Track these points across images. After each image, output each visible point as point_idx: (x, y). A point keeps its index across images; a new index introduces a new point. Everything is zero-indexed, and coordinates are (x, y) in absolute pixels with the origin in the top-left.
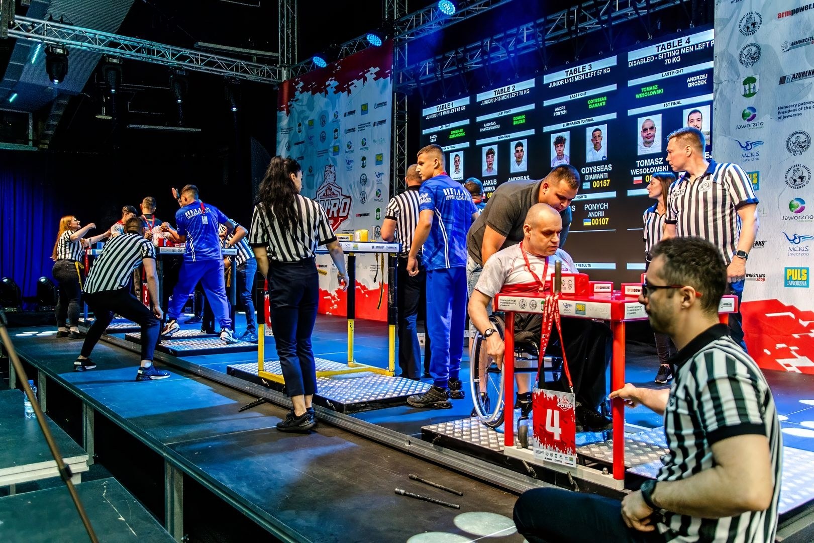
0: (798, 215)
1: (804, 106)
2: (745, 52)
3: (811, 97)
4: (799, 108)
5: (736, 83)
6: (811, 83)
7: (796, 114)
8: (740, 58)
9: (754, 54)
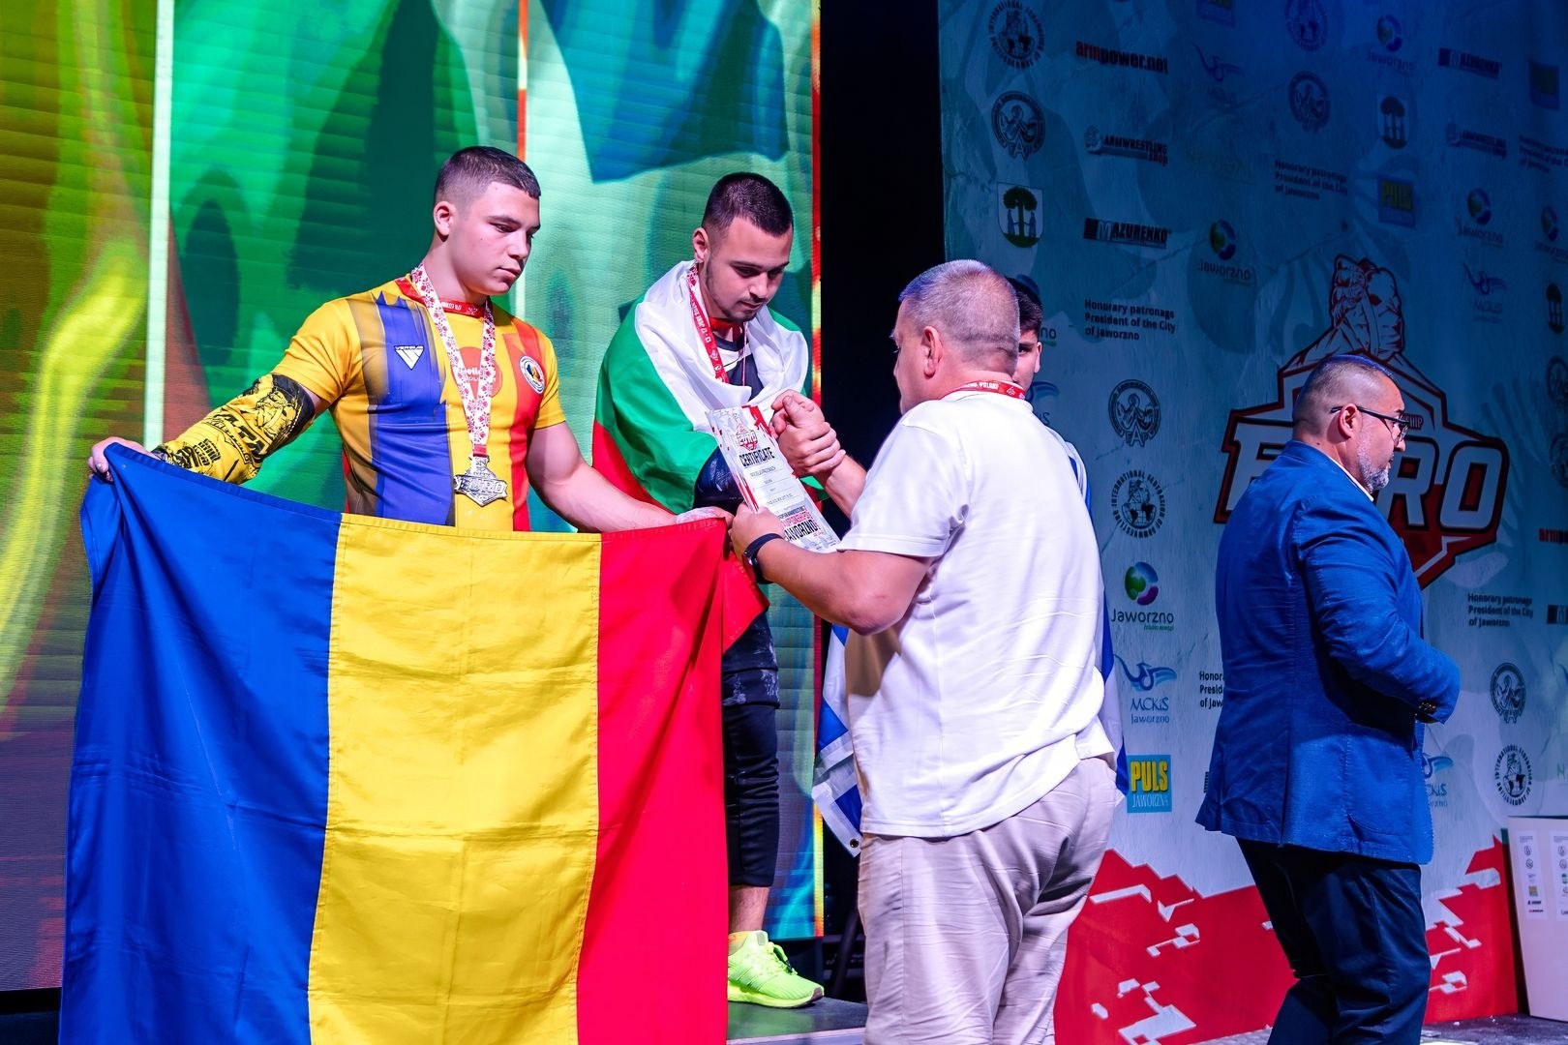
0: (1147, 609)
1: (1144, 317)
2: (1007, 109)
3: (1155, 299)
4: (1133, 320)
5: (986, 190)
6: (1154, 262)
7: (1125, 333)
8: (996, 122)
9: (1031, 126)
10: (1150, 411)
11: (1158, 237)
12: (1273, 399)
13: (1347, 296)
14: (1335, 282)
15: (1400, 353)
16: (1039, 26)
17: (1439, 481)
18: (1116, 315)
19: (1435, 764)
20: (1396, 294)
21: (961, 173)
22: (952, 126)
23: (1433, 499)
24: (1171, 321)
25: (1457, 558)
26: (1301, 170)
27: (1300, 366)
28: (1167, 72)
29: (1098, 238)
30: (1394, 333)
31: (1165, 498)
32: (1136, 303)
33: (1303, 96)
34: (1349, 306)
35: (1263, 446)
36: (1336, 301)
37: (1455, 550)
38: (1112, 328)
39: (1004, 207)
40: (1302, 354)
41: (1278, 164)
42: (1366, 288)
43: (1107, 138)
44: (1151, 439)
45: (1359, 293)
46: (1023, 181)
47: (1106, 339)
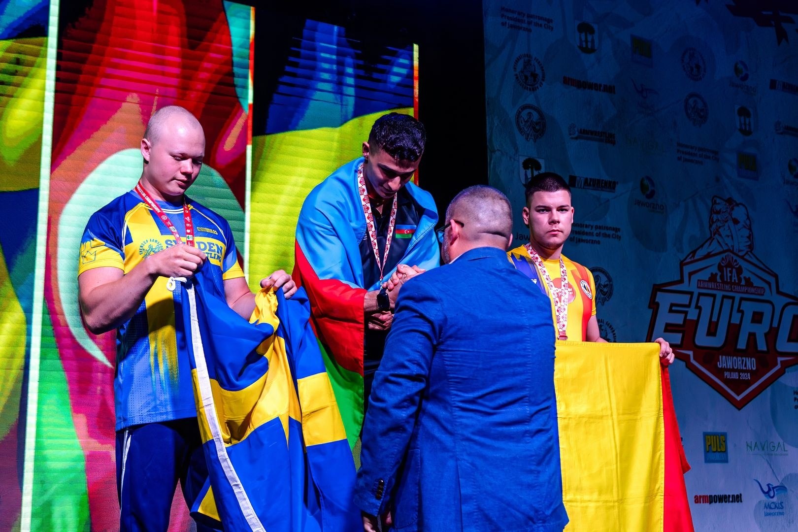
1: (603, 231)
2: (524, 114)
3: (609, 221)
4: (597, 233)
5: (513, 160)
6: (608, 201)
7: (592, 241)
8: (518, 121)
9: (537, 124)
10: (607, 285)
11: (610, 186)
12: (677, 278)
13: (720, 219)
14: (712, 211)
15: (751, 252)
16: (542, 67)
17: (775, 325)
18: (586, 230)
19: (777, 490)
20: (748, 218)
21: (498, 150)
22: (493, 123)
23: (772, 335)
24: (619, 234)
25: (787, 370)
26: (692, 148)
27: (692, 259)
28: (614, 93)
29: (576, 186)
30: (747, 240)
31: (616, 335)
32: (598, 223)
33: (693, 106)
34: (721, 225)
35: (672, 305)
36: (713, 222)
37: (786, 365)
38: (584, 237)
39: (523, 168)
40: (694, 253)
41: (679, 145)
42: (731, 214)
43: (581, 130)
44: (608, 301)
45: (726, 218)
46: (534, 154)
47: (582, 244)
